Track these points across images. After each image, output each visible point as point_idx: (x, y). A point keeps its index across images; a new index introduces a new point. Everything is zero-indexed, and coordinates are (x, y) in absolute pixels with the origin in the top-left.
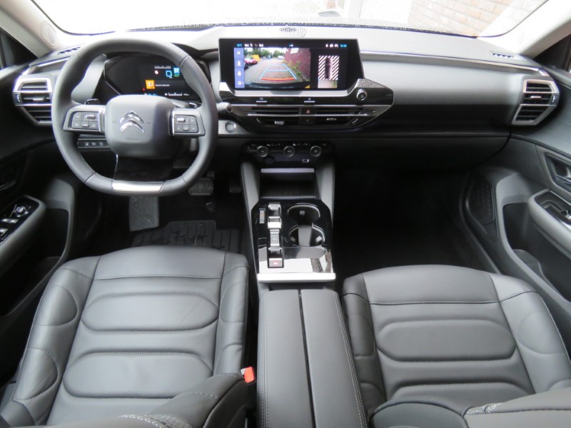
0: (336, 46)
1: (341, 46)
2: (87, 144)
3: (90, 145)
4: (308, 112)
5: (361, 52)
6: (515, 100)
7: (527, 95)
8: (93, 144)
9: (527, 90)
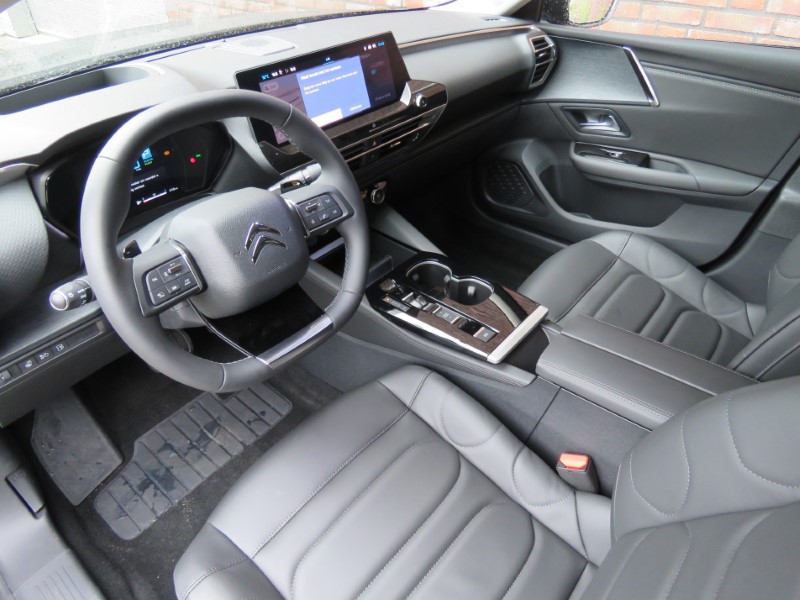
0: (374, 46)
1: (379, 45)
2: (29, 364)
3: (37, 361)
4: (375, 143)
5: (400, 47)
6: (530, 62)
7: (537, 54)
8: (42, 357)
9: (536, 48)
